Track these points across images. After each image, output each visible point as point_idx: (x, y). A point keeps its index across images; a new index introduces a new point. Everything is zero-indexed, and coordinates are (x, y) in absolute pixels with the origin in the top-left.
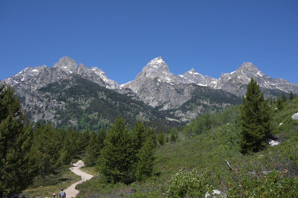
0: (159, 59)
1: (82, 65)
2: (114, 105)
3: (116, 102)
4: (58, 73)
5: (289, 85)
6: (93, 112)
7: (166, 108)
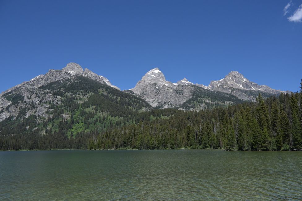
0: (156, 69)
1: (87, 70)
2: (115, 100)
3: (117, 97)
4: (62, 75)
5: (272, 90)
6: (91, 106)
7: (166, 107)
